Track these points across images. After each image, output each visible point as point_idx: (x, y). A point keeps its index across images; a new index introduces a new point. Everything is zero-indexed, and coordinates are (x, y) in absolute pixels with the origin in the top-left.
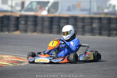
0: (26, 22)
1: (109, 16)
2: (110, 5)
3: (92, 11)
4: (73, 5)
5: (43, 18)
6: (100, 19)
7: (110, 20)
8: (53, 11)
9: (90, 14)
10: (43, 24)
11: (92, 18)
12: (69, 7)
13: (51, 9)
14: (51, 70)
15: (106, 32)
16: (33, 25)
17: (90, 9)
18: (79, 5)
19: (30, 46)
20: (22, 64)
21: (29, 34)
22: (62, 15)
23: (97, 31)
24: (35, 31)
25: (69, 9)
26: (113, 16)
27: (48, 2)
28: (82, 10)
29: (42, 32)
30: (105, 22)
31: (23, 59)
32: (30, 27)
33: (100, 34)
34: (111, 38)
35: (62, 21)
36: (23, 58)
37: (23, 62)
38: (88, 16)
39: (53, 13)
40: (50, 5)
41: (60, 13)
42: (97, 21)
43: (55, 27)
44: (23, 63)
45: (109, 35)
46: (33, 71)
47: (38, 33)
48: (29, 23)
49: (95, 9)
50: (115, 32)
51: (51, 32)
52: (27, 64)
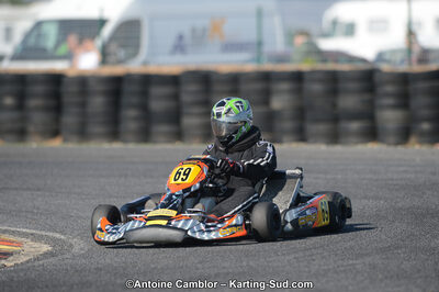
0: (21, 98)
1: (330, 66)
2: (335, 23)
3: (267, 48)
4: (194, 31)
5: (83, 81)
6: (298, 77)
7: (333, 81)
8: (122, 53)
9: (258, 60)
10: (83, 105)
11: (266, 77)
12: (181, 37)
13: (113, 48)
14: (119, 281)
15: (322, 128)
16: (46, 109)
17: (260, 44)
18: (216, 27)
19: (39, 190)
20: (9, 263)
21: (34, 145)
22: (153, 69)
23: (288, 125)
24: (55, 133)
25: (179, 47)
26: (344, 67)
27: (102, 22)
28: (230, 47)
29: (83, 134)
30: (317, 88)
31: (10, 243)
32: (38, 118)
33: (301, 136)
34: (338, 149)
35: (156, 91)
36: (12, 238)
37: (11, 254)
38: (250, 67)
39: (120, 62)
40: (107, 31)
41: (145, 63)
42: (285, 86)
43: (130, 115)
44: (11, 258)
45: (334, 138)
46: (47, 286)
47: (65, 140)
48: (33, 103)
49: (276, 42)
50: (355, 126)
51: (114, 134)
52: (28, 262)
